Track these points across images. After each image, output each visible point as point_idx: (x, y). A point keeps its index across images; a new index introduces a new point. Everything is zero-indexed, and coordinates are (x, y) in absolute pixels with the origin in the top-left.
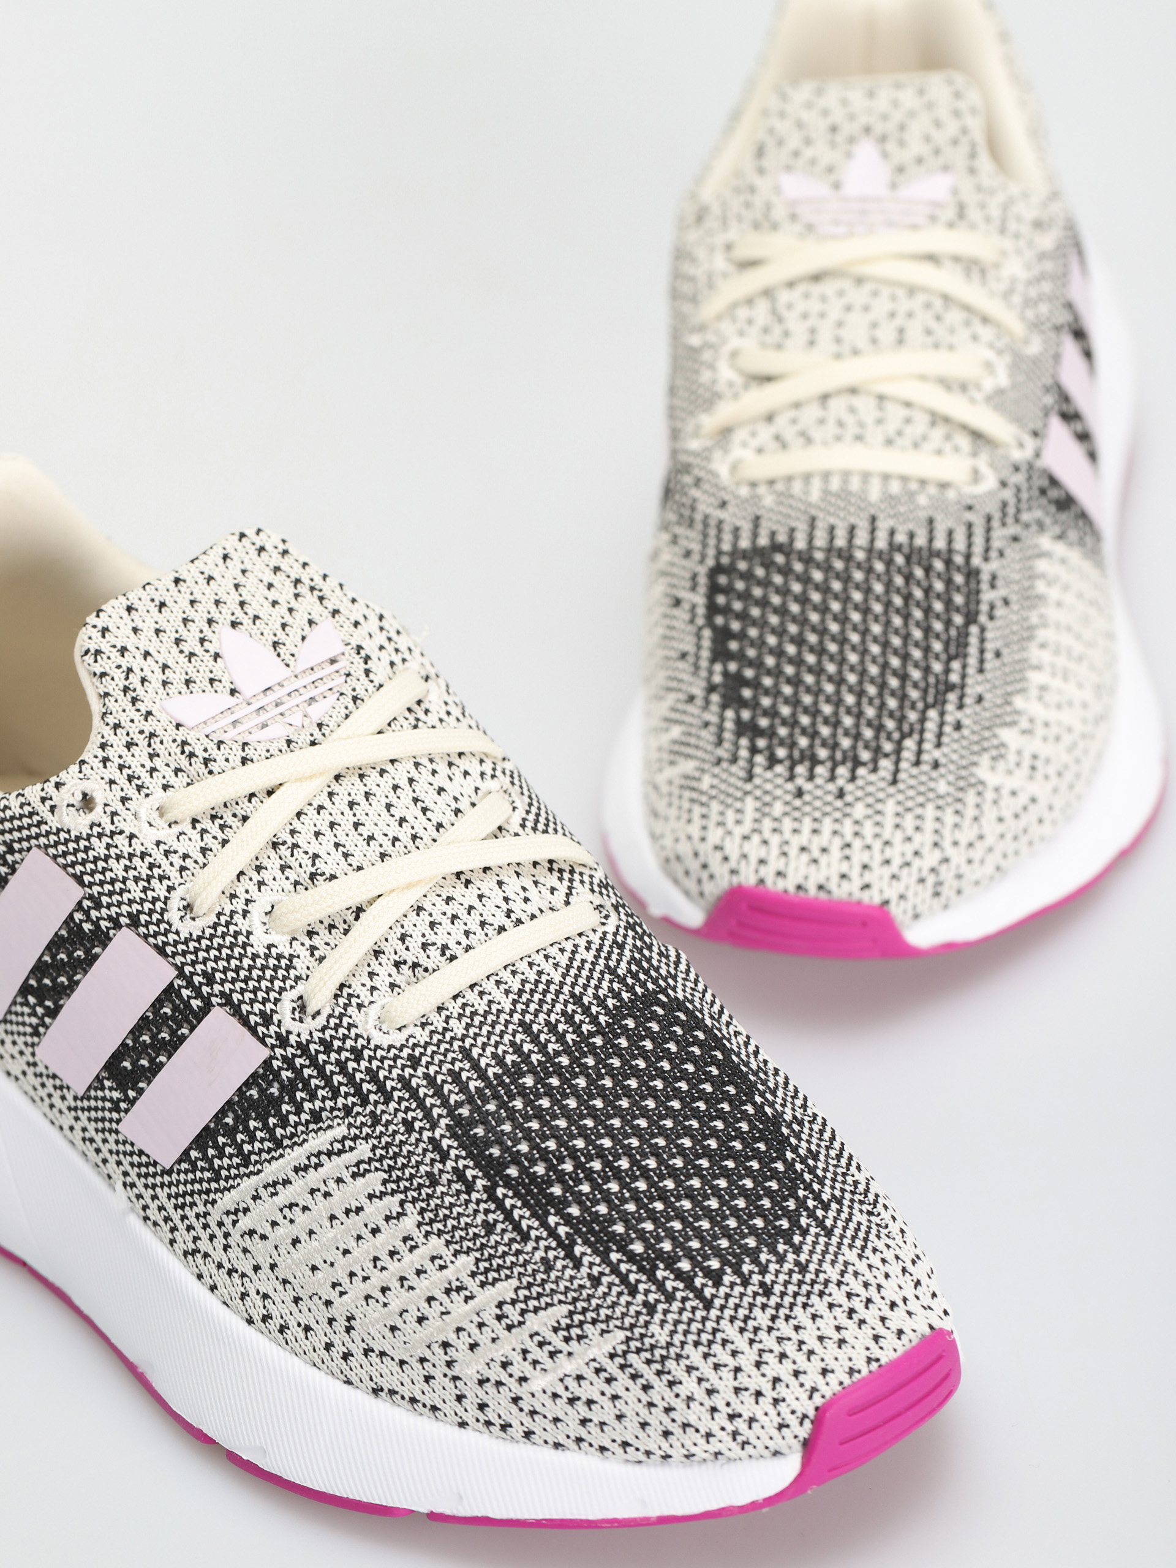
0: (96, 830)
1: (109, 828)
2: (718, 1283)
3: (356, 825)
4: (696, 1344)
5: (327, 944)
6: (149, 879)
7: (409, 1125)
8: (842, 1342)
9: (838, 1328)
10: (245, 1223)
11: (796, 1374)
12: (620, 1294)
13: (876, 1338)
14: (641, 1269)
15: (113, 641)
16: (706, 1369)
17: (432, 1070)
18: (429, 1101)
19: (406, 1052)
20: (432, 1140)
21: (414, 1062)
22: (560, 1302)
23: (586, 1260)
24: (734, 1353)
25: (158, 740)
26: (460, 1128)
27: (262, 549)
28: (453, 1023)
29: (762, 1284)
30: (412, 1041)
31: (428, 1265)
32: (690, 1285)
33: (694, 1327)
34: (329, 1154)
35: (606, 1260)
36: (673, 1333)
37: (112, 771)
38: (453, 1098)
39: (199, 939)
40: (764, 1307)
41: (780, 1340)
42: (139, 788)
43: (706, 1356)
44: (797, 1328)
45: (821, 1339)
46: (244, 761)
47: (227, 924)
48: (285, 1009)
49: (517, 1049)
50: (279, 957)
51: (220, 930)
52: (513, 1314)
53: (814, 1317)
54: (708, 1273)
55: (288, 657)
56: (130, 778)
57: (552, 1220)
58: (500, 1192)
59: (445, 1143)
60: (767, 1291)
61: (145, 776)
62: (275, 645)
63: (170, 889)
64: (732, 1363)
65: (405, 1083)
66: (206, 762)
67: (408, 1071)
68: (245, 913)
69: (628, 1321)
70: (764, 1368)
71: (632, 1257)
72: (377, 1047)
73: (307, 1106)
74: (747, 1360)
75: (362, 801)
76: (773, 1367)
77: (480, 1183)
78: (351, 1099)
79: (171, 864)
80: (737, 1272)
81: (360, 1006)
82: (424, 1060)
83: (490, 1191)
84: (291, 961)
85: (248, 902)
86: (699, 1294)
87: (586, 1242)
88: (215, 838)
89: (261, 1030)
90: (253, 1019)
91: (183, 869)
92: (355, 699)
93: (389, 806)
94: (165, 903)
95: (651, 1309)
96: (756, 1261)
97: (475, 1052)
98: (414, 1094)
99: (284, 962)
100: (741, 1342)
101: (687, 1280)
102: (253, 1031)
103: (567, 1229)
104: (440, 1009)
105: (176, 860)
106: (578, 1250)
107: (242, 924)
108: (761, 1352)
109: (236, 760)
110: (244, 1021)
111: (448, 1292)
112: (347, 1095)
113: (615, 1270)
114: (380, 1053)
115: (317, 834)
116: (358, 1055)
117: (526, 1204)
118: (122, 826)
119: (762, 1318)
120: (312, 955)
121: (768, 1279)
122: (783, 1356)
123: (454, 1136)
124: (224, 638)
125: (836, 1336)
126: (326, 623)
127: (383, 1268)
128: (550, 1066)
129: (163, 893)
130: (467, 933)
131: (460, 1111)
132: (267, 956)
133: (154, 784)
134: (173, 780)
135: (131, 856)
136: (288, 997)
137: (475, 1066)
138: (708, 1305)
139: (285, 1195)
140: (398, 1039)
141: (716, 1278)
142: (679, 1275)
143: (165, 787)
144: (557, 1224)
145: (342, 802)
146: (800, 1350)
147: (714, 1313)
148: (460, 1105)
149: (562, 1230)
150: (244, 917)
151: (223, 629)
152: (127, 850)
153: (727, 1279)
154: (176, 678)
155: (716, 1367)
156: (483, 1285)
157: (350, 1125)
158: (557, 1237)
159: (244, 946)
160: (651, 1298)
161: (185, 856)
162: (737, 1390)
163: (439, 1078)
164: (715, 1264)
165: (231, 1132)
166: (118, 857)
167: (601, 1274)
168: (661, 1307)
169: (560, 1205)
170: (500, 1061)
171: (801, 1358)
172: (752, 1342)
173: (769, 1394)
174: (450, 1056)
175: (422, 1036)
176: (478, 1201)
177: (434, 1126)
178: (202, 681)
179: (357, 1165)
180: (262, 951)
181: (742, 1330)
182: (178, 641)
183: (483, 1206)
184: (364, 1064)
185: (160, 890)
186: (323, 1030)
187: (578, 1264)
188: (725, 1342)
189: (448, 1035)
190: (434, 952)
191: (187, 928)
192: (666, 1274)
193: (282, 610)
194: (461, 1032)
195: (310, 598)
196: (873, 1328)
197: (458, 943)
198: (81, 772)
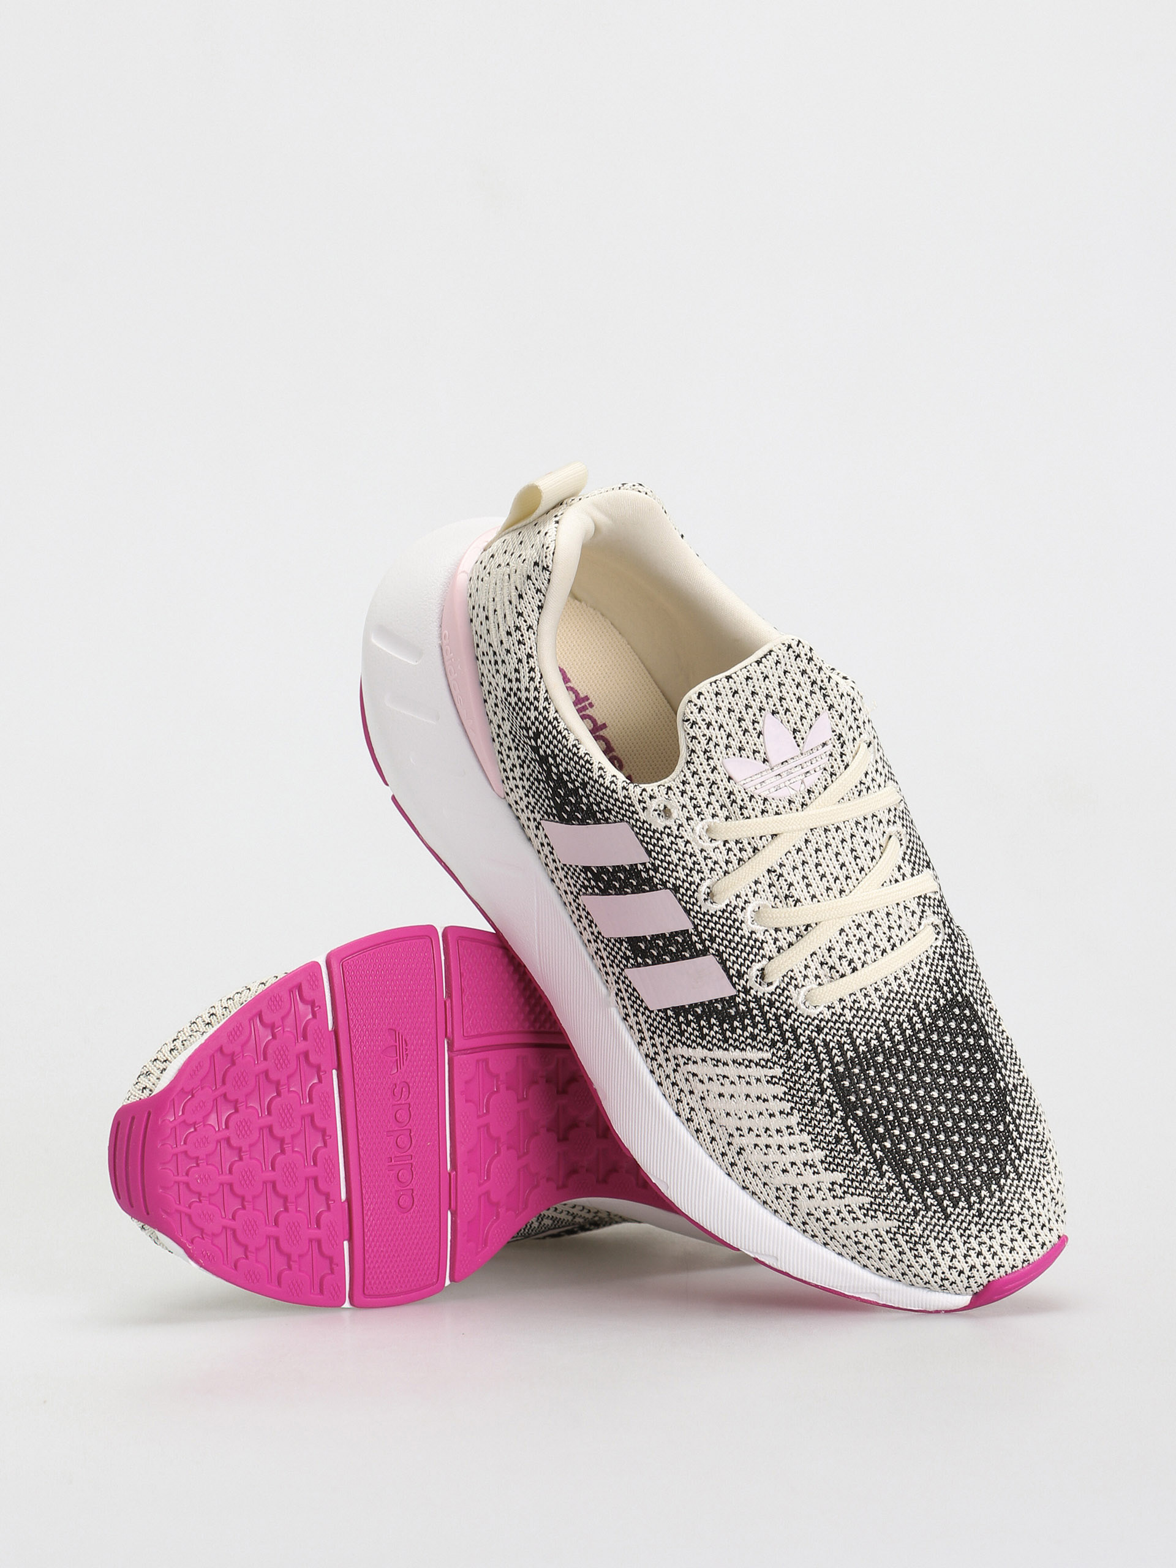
0: (667, 830)
1: (676, 832)
2: (955, 1206)
3: (817, 865)
4: (935, 1238)
5: (785, 939)
6: (691, 870)
7: (807, 1067)
8: (1012, 1249)
9: (1012, 1240)
10: (691, 1067)
11: (984, 1266)
12: (901, 1200)
13: (1031, 1248)
14: (916, 1188)
15: (705, 716)
16: (938, 1254)
17: (829, 1037)
18: (822, 1056)
19: (816, 1022)
20: (818, 1080)
21: (819, 1030)
22: (867, 1195)
23: (887, 1175)
24: (954, 1248)
25: (716, 786)
26: (836, 1078)
27: (798, 656)
28: (846, 1011)
29: (979, 1210)
30: (821, 1016)
31: (797, 1146)
32: (940, 1204)
33: (938, 1228)
34: (757, 1064)
35: (898, 1178)
36: (925, 1229)
37: (685, 800)
38: (837, 1059)
39: (712, 916)
40: (977, 1224)
41: (980, 1244)
42: (699, 814)
43: (939, 1246)
44: (991, 1238)
45: (1002, 1245)
46: (763, 812)
47: (731, 913)
48: (752, 974)
49: (879, 1038)
50: (756, 941)
51: (726, 914)
52: (839, 1192)
53: (1001, 1232)
54: (951, 1198)
55: (800, 741)
56: (695, 807)
57: (875, 1146)
58: (850, 1122)
59: (826, 1084)
60: (980, 1214)
61: (704, 806)
62: (795, 731)
63: (702, 879)
64: (952, 1252)
65: (811, 1041)
66: (741, 808)
67: (815, 1034)
68: (743, 909)
69: (903, 1217)
70: (968, 1259)
71: (912, 1180)
72: (800, 1014)
73: (750, 1029)
74: (960, 1253)
75: (823, 848)
76: (973, 1260)
77: (840, 1113)
78: (777, 1038)
79: (707, 865)
80: (968, 1201)
81: (796, 986)
82: (826, 1030)
83: (844, 1121)
84: (762, 944)
85: (746, 902)
86: (944, 1210)
87: (889, 1164)
88: (735, 855)
89: (735, 979)
90: (732, 972)
91: (712, 870)
92: (832, 774)
93: (837, 854)
94: (697, 887)
95: (916, 1213)
96: (978, 1195)
97: (856, 1034)
98: (815, 1049)
99: (758, 944)
100: (959, 1242)
101: (939, 1200)
102: (730, 978)
103: (881, 1154)
104: (841, 1000)
105: (711, 864)
106: (885, 1167)
107: (740, 915)
108: (968, 1249)
109: (758, 812)
110: (726, 970)
111: (805, 1164)
112: (775, 1034)
113: (902, 1185)
114: (801, 1018)
115: (794, 868)
116: (788, 1015)
117: (862, 1133)
118: (684, 834)
119: (974, 1230)
120: (775, 943)
121: (983, 1207)
122: (979, 1254)
123: (831, 1081)
125: (1010, 1245)
126: (825, 714)
127: (770, 1136)
128: (893, 1051)
129: (698, 881)
130: (865, 953)
131: (839, 1068)
132: (749, 938)
133: (708, 813)
134: (719, 812)
135: (684, 853)
136: (757, 966)
137: (853, 1043)
138: (947, 1218)
139: (721, 1070)
140: (813, 1013)
141: (955, 1202)
142: (935, 1196)
143: (713, 816)
144: (877, 1150)
145: (812, 847)
146: (989, 1250)
147: (950, 1223)
148: (838, 1064)
149: (879, 1154)
150: (742, 911)
151: (767, 714)
152: (683, 849)
153: (961, 1204)
154: (735, 744)
155: (943, 1253)
156: (826, 1169)
157: (773, 1054)
158: (874, 1157)
159: (738, 929)
160: (918, 1206)
161: (715, 863)
162: (950, 1268)
163: (832, 1044)
164: (956, 1194)
165: (698, 1018)
166: (676, 851)
167: (894, 1185)
168: (922, 1213)
169: (881, 1139)
170: (867, 1044)
171: (989, 1256)
172: (965, 1242)
173: (967, 1273)
174: (841, 1032)
175: (827, 1015)
176: (836, 1124)
177: (821, 1072)
178: (749, 749)
179: (772, 1077)
180: (748, 934)
181: (962, 1235)
182: (740, 720)
183: (838, 1126)
184: (790, 1021)
185: (696, 878)
186: (772, 994)
187: (882, 1176)
188: (951, 1240)
189: (842, 1019)
190: (845, 962)
191: (707, 907)
192: (929, 1194)
193: (802, 704)
194: (850, 1019)
195: (819, 695)
196: (1030, 1241)
197: (859, 959)
198: (667, 794)
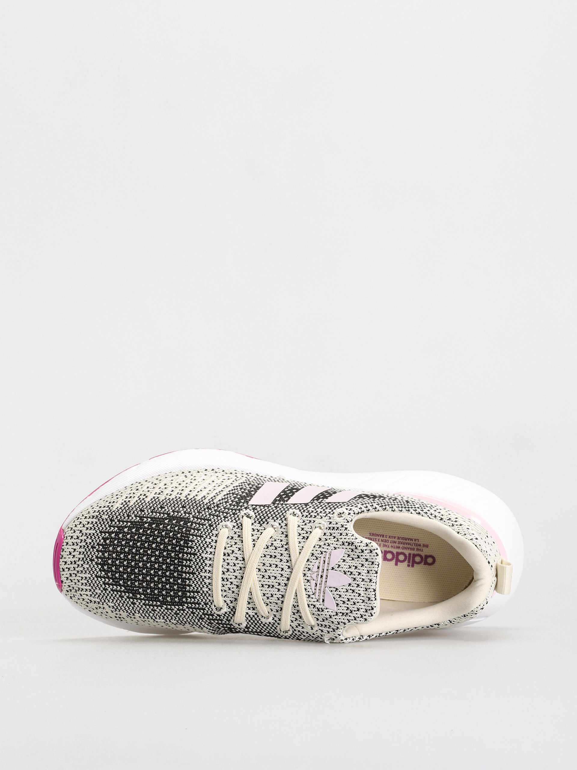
0: (332, 513)
1: (329, 515)
2: (103, 538)
3: (277, 565)
4: (96, 523)
5: (256, 534)
6: (310, 514)
7: (199, 512)
8: (70, 554)
9: (74, 556)
10: (233, 480)
11: (72, 537)
12: (121, 517)
13: (66, 562)
14: (121, 527)
16: (90, 520)
17: (205, 527)
18: (199, 520)
19: (214, 526)
20: (191, 514)
21: (210, 525)
22: (132, 505)
23: (135, 518)
24: (87, 528)
25: (336, 541)
26: (187, 521)
27: (366, 611)
28: (210, 540)
29: (95, 547)
30: (215, 529)
31: (172, 493)
32: (108, 532)
33: (100, 525)
34: (215, 496)
35: (131, 522)
36: (103, 520)
37: (339, 526)
38: (194, 525)
39: (286, 512)
40: (90, 543)
41: (82, 540)
42: (330, 528)
43: (92, 522)
44: (81, 547)
45: (75, 550)
46: (313, 554)
47: (281, 519)
48: (252, 513)
49: (191, 548)
50: (264, 523)
51: (282, 516)
52: (142, 497)
53: (80, 553)
54: (107, 539)
55: (332, 589)
56: (334, 528)
57: (149, 520)
58: (166, 516)
59: (187, 515)
60: (93, 547)
61: (331, 532)
62: (337, 589)
63: (303, 516)
64: (86, 526)
65: (208, 520)
66: (320, 546)
67: (210, 522)
68: (280, 524)
69: (114, 513)
70: (79, 532)
71: (126, 527)
72: (222, 521)
73: (231, 502)
74: (84, 531)
75: (282, 573)
76: (77, 533)
77: (172, 513)
78: (219, 509)
79: (307, 520)
80: (102, 545)
81: (234, 527)
82: (209, 527)
83: (168, 514)
84: (261, 524)
85: (282, 527)
86: (105, 533)
87: (138, 522)
88: (303, 534)
89: (254, 506)
90: (258, 507)
91: (304, 521)
92: (309, 596)
93: (276, 578)
94: (301, 512)
95: (111, 520)
96: (101, 551)
97: (199, 538)
98: (205, 520)
99: (262, 522)
100: (88, 532)
101: (110, 533)
102: (256, 506)
103: (144, 520)
104: (216, 541)
105: (306, 522)
106: (138, 518)
107: (279, 521)
108: (83, 534)
109: (314, 552)
110: (260, 506)
111: (162, 492)
112: (221, 509)
113: (127, 522)
114: (220, 521)
115: (282, 555)
116: (225, 517)
117: (158, 518)
118: (326, 517)
119: (89, 541)
120: (257, 529)
121: (95, 550)
122: (78, 538)
123: (187, 518)
124: (348, 579)
125: (73, 554)
126: (336, 609)
127: (183, 487)
128: (181, 551)
129: (304, 513)
130: (228, 564)
132: (266, 520)
133: (328, 532)
134: (325, 537)
135: (318, 514)
136: (253, 517)
137: (196, 536)
138: (101, 532)
139: (223, 486)
140: (219, 527)
141: (105, 539)
142: (113, 532)
143: (325, 534)
144: (147, 520)
145: (286, 568)
146: (76, 543)
147: (98, 531)
148: (191, 525)
149: (145, 519)
150: (279, 523)
151: (351, 581)
152: (320, 514)
153: (102, 541)
154: (348, 559)
155: (88, 523)
156: (154, 497)
157: (214, 503)
158: (145, 517)
159: (273, 518)
160: (114, 523)
161: (306, 524)
162: (81, 523)
163: (201, 526)
164: (108, 542)
165: (250, 491)
166: (321, 512)
167: (128, 518)
168: (110, 522)
169: (150, 524)
170: (192, 541)
171: (74, 541)
172: (86, 534)
173: (74, 528)
174: (204, 533)
175: (214, 532)
176: (169, 510)
177: (193, 517)
178: (342, 564)
179: (205, 498)
180: (268, 520)
181: (90, 534)
182: (356, 567)
183: (167, 510)
184: (222, 516)
185: (305, 514)
186: (238, 516)
187: (136, 516)
188: (91, 529)
189: (209, 537)
190: (230, 552)
191: (291, 511)
192: (115, 530)
193: (346, 600)
194: (206, 540)
195: (345, 611)
196: (69, 564)
197: (228, 559)
198: (347, 520)
